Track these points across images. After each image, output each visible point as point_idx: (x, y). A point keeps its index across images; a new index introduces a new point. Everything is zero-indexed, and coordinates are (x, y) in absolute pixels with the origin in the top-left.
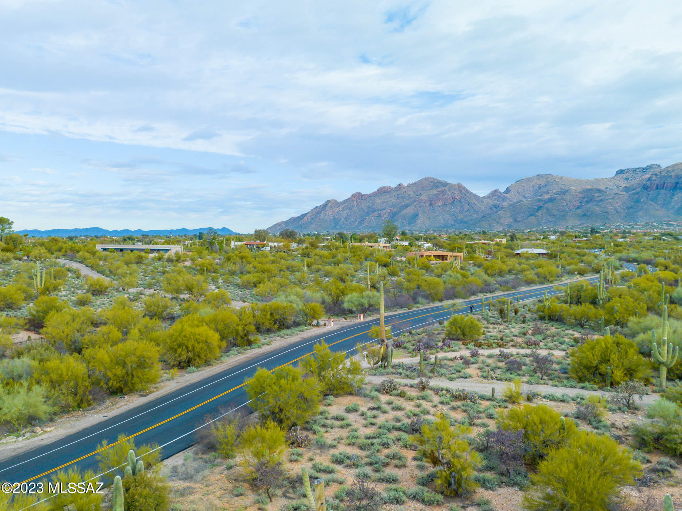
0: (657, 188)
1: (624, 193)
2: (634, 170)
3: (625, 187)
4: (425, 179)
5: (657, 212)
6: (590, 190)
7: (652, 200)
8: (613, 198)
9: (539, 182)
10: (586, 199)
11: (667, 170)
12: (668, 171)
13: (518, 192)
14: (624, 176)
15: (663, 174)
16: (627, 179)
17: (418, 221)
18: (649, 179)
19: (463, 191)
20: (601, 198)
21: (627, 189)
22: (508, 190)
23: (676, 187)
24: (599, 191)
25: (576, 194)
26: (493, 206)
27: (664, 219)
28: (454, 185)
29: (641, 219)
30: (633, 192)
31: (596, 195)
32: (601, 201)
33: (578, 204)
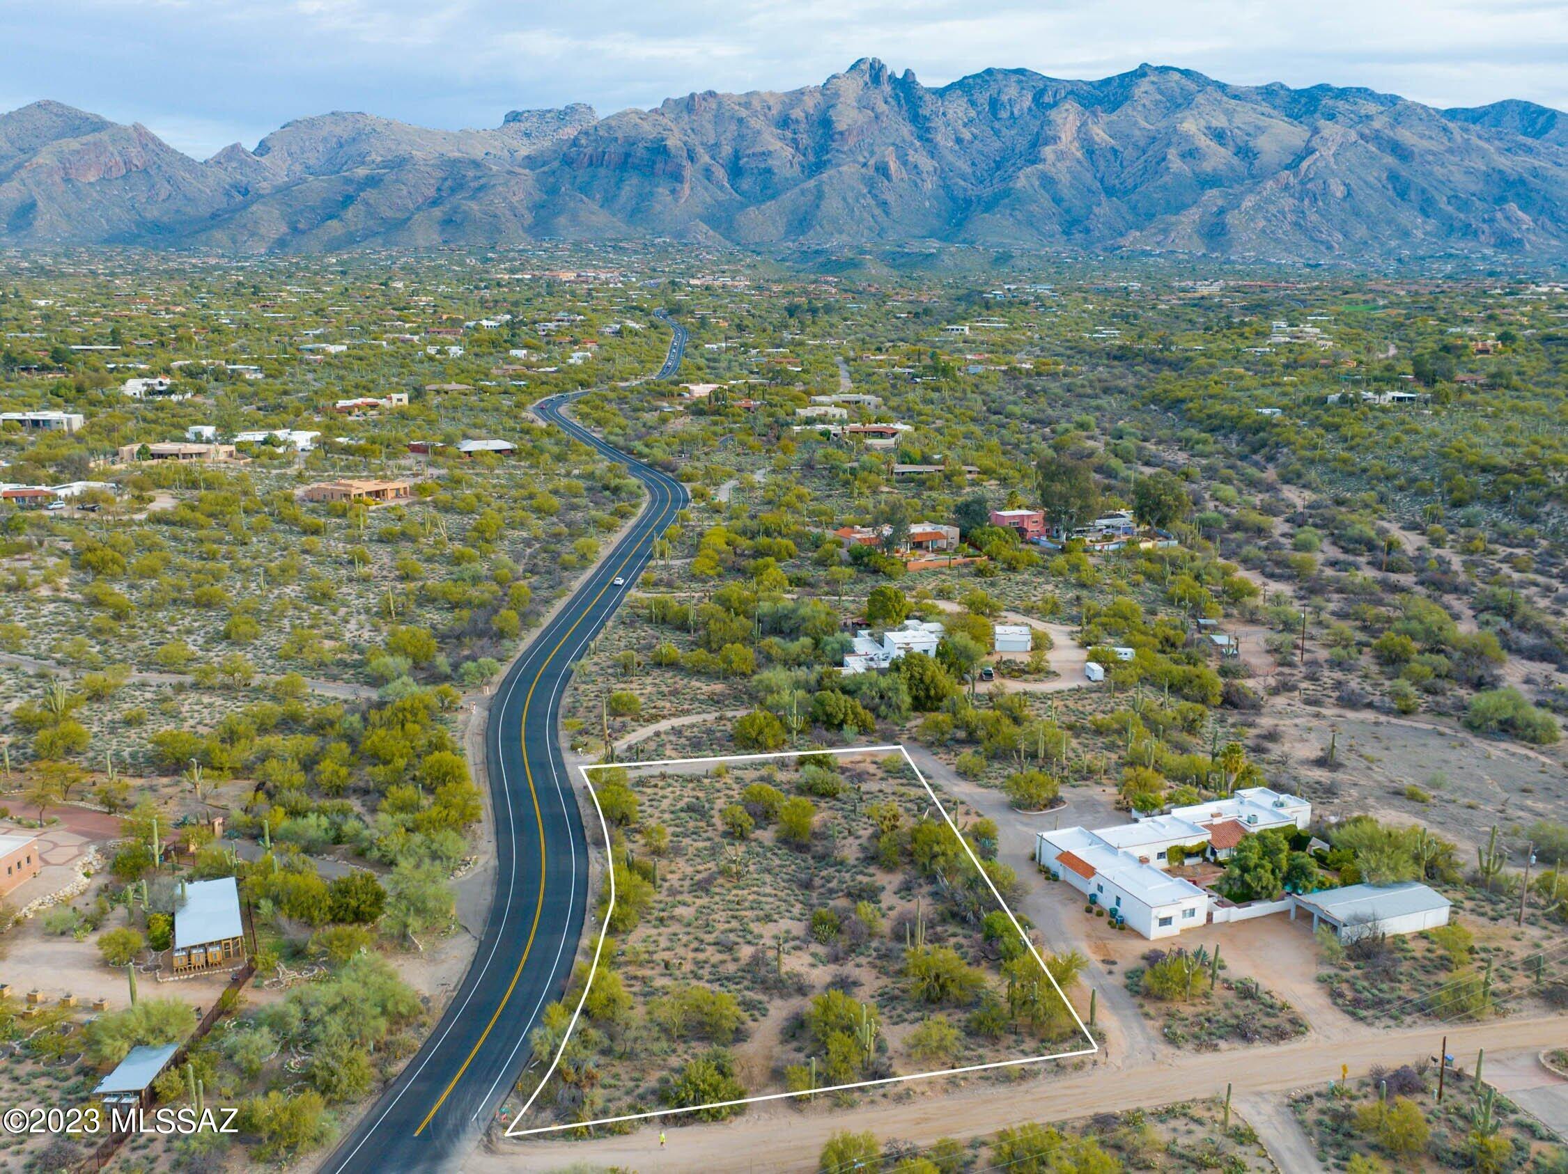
0: (591, 164)
1: (527, 171)
2: (542, 114)
3: (528, 157)
4: (39, 105)
5: (593, 217)
6: (455, 162)
7: (581, 190)
8: (506, 184)
9: (338, 131)
10: (448, 183)
11: (607, 125)
12: (610, 128)
13: (290, 154)
14: (523, 127)
15: (601, 133)
16: (528, 135)
17: (38, 223)
18: (575, 143)
19: (151, 146)
20: (482, 181)
21: (530, 161)
22: (263, 148)
23: (625, 162)
24: (476, 164)
26: (232, 186)
27: (607, 236)
28: (126, 129)
29: (564, 233)
30: (546, 169)
31: (471, 174)
32: (481, 188)
33: (431, 192)
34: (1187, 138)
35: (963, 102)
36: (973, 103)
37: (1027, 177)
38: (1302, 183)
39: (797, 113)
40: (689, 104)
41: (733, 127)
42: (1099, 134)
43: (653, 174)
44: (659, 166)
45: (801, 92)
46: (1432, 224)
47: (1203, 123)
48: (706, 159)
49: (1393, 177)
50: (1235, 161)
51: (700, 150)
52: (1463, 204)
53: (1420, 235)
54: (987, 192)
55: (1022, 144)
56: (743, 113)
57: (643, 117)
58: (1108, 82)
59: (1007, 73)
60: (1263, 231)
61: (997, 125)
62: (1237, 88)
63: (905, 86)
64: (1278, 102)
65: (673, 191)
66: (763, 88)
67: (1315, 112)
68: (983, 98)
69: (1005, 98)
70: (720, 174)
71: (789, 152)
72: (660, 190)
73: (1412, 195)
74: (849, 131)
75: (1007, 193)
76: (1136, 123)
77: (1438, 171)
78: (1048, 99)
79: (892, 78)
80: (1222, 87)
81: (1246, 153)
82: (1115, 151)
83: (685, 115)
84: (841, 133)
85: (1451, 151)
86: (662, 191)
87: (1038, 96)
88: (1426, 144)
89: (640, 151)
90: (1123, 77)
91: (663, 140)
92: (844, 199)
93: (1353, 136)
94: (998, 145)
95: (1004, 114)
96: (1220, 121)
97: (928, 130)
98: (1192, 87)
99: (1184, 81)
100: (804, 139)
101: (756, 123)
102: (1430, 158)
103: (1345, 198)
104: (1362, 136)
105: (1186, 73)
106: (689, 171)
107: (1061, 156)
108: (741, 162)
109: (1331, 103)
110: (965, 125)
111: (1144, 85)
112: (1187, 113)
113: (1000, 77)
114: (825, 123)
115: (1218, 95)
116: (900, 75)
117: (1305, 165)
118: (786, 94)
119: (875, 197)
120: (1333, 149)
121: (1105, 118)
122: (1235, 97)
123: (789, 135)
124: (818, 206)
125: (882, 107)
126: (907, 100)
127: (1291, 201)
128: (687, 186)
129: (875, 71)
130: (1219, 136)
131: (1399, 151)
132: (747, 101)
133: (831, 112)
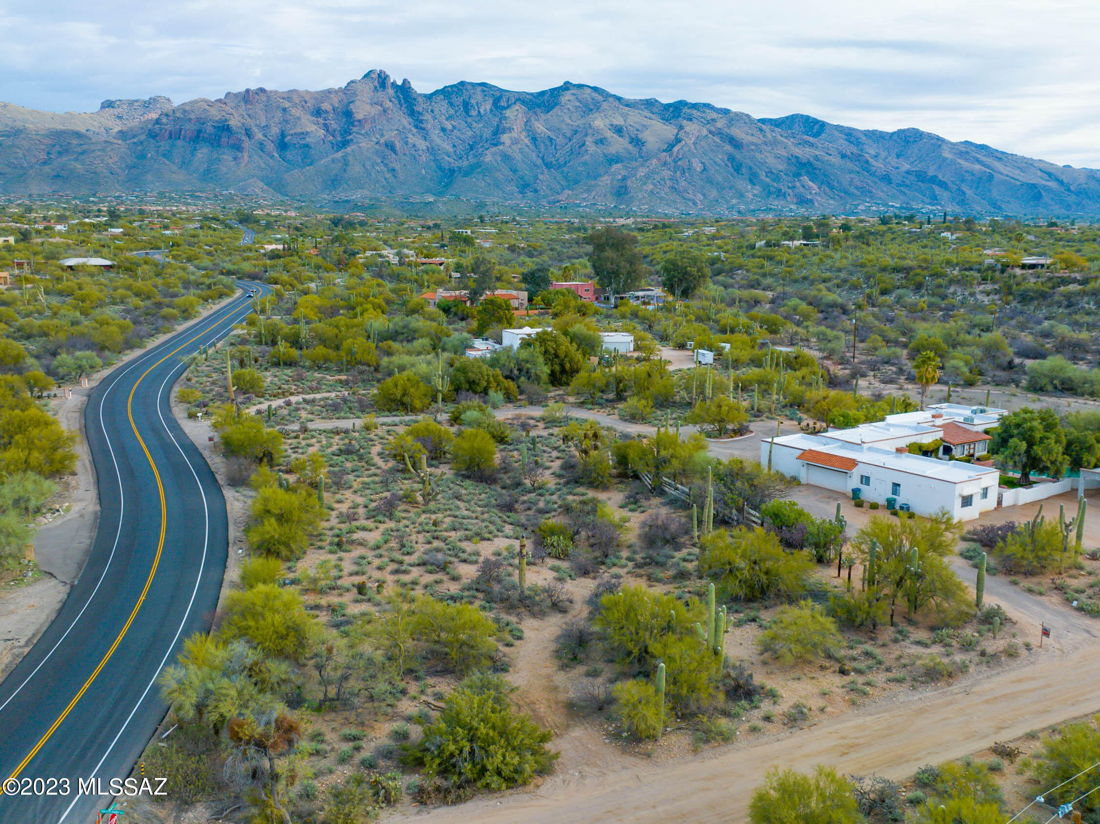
0: (170, 137)
1: (120, 142)
2: (131, 103)
3: (120, 132)
5: (174, 175)
6: (63, 132)
7: (164, 155)
8: (103, 150)
10: (57, 148)
11: (183, 108)
12: (185, 111)
14: (115, 111)
15: (178, 115)
16: (120, 118)
18: (158, 122)
20: (84, 148)
21: (122, 135)
23: (198, 137)
24: (78, 135)
25: (39, 137)
27: (186, 188)
29: (151, 186)
30: (135, 140)
31: (74, 142)
32: (83, 153)
33: (43, 156)
34: (597, 131)
35: (445, 103)
36: (451, 104)
37: (493, 154)
38: (675, 161)
39: (326, 106)
40: (247, 97)
41: (279, 114)
42: (540, 127)
43: (219, 146)
44: (224, 140)
45: (329, 91)
46: (757, 190)
47: (607, 121)
48: (259, 136)
49: (731, 158)
50: (630, 147)
51: (255, 129)
52: (776, 178)
53: (750, 195)
54: (465, 164)
55: (487, 133)
56: (287, 104)
57: (211, 104)
58: (543, 93)
59: (474, 85)
60: (652, 192)
61: (469, 120)
62: (628, 100)
63: (404, 90)
64: (655, 110)
65: (235, 159)
66: (301, 88)
67: (679, 116)
68: (458, 101)
69: (473, 102)
70: (270, 147)
71: (322, 132)
72: (225, 157)
73: (744, 170)
74: (365, 120)
75: (478, 165)
76: (563, 121)
77: (759, 156)
78: (503, 103)
79: (394, 84)
80: (619, 99)
81: (637, 142)
82: (551, 139)
83: (242, 103)
84: (359, 121)
85: (765, 143)
86: (227, 157)
87: (496, 101)
88: (750, 138)
89: (209, 129)
90: (553, 90)
91: (226, 121)
92: (364, 166)
93: (705, 132)
94: (470, 133)
95: (474, 113)
96: (619, 121)
97: (421, 121)
98: (600, 98)
99: (595, 95)
100: (334, 125)
101: (296, 112)
102: (753, 147)
103: (702, 172)
104: (711, 132)
105: (595, 89)
106: (247, 144)
107: (515, 142)
108: (286, 140)
109: (689, 111)
110: (447, 119)
111: (566, 97)
112: (597, 115)
113: (469, 87)
114: (348, 114)
115: (617, 103)
116: (399, 83)
117: (676, 149)
118: (317, 92)
119: (386, 165)
120: (693, 139)
121: (543, 116)
122: (627, 106)
123: (321, 120)
124: (345, 170)
125: (388, 104)
126: (406, 101)
127: (669, 172)
128: (246, 155)
129: (381, 80)
130: (619, 130)
131: (733, 141)
132: (290, 95)
133: (351, 106)
